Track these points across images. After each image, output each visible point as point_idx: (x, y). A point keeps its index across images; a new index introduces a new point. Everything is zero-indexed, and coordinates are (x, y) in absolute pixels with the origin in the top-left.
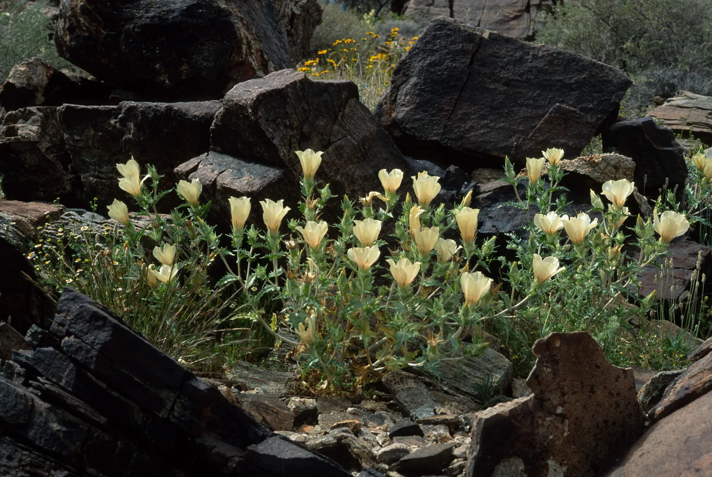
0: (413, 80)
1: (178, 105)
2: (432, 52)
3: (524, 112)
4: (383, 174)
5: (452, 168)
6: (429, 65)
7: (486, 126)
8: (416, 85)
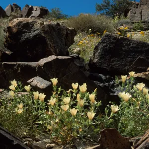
0: (99, 51)
1: (30, 63)
2: (104, 43)
3: (129, 59)
4: (73, 85)
5: (108, 76)
6: (103, 47)
7: (119, 64)
8: (100, 52)
